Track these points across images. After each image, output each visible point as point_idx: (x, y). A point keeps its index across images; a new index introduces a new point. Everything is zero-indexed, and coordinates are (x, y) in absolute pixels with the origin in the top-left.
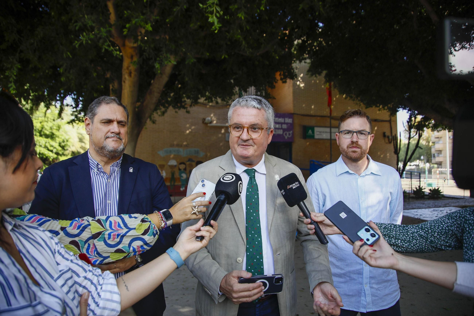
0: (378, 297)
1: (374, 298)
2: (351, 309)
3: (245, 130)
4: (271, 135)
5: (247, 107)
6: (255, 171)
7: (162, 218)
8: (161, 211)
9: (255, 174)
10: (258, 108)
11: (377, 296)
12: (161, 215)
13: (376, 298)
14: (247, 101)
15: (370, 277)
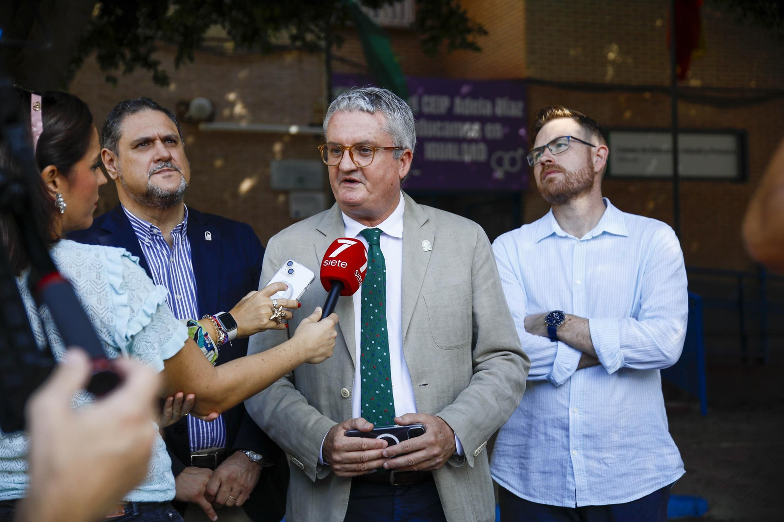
0: (602, 477)
1: (592, 479)
2: (549, 503)
3: (347, 153)
4: (409, 161)
5: (350, 111)
6: (381, 232)
7: (219, 325)
8: (217, 315)
9: (379, 238)
10: (368, 111)
11: (600, 476)
12: (216, 321)
13: (598, 480)
14: (350, 98)
15: (586, 436)
